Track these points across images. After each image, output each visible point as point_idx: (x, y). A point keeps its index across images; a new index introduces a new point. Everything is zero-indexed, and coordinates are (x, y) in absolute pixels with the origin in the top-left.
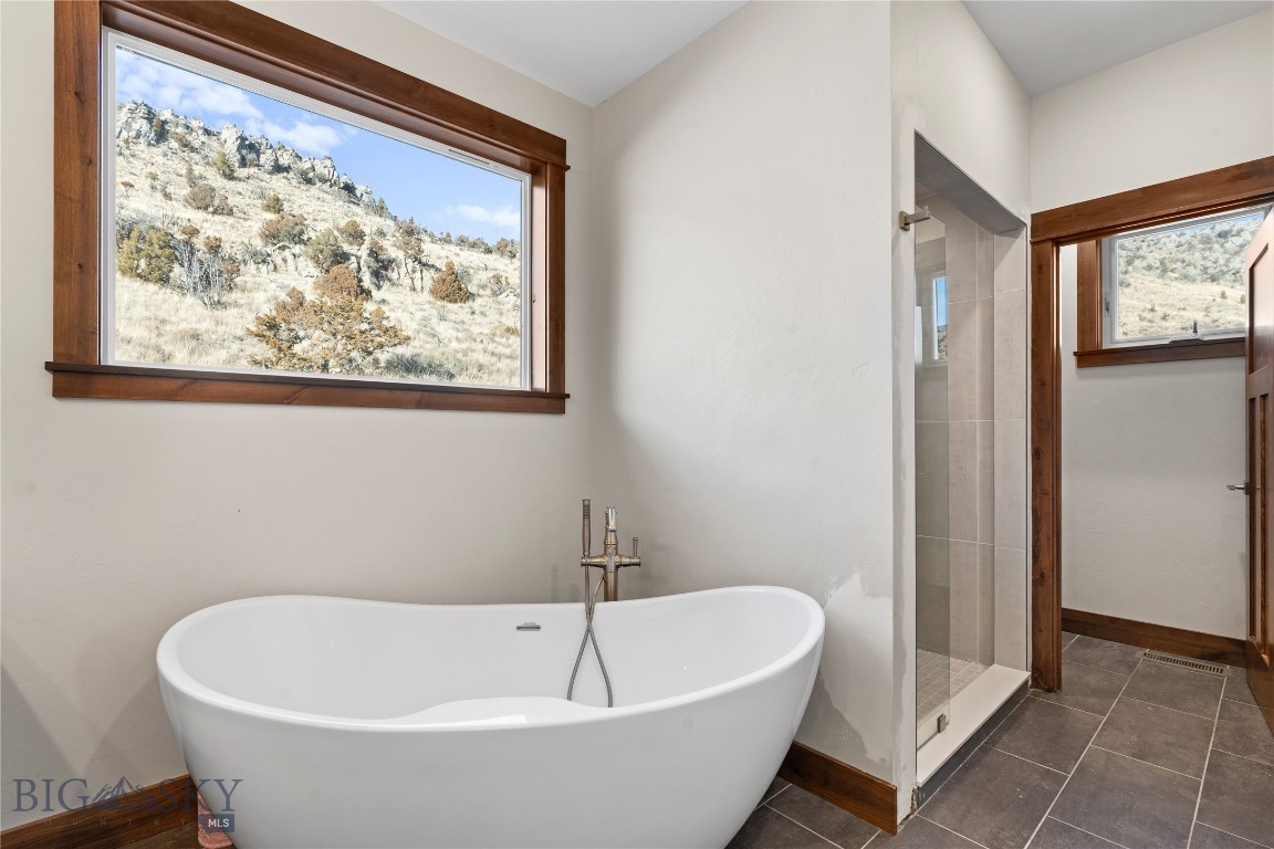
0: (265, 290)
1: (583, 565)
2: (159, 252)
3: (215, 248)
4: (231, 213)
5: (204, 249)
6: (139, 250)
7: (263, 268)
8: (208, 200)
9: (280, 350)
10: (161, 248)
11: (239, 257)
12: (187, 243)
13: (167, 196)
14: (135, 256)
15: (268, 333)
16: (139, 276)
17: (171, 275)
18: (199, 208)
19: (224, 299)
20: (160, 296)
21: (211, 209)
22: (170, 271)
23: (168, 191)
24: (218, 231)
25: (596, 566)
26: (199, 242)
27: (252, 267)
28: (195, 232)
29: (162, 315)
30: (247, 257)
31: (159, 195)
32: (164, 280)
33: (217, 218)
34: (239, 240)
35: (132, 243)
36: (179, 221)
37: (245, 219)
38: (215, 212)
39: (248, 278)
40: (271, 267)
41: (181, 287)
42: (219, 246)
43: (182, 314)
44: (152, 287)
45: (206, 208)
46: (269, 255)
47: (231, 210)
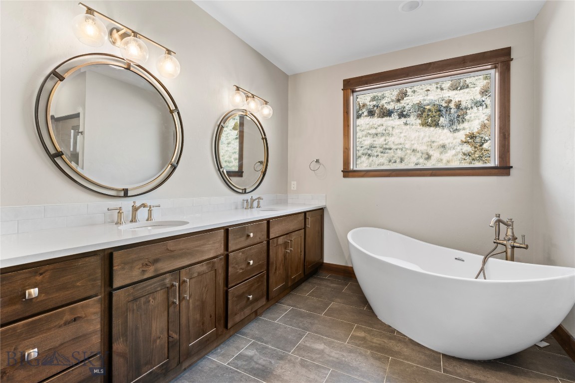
0: (479, 119)
1: (495, 243)
2: (434, 114)
3: (458, 106)
4: (468, 87)
5: (454, 107)
6: (428, 115)
7: (480, 108)
8: (457, 85)
9: (475, 147)
10: (436, 113)
11: (469, 106)
12: (446, 107)
13: (442, 89)
14: (427, 118)
15: (470, 141)
16: (428, 125)
17: (440, 122)
18: (454, 90)
19: (458, 128)
20: (435, 132)
21: (459, 88)
22: (439, 121)
23: (442, 87)
24: (461, 97)
25: (503, 245)
26: (452, 105)
27: (475, 109)
28: (450, 101)
29: (434, 139)
30: (473, 105)
31: (439, 90)
32: (437, 125)
33: (461, 91)
34: (470, 98)
35: (426, 113)
36: (445, 99)
37: (474, 87)
38: (461, 89)
39: (473, 115)
40: (485, 106)
41: (443, 126)
42: (460, 104)
43: (441, 138)
44: (432, 129)
45: (457, 89)
46: (483, 101)
47: (468, 86)
